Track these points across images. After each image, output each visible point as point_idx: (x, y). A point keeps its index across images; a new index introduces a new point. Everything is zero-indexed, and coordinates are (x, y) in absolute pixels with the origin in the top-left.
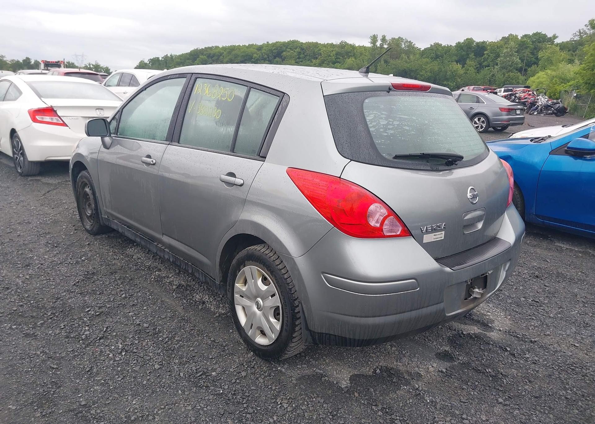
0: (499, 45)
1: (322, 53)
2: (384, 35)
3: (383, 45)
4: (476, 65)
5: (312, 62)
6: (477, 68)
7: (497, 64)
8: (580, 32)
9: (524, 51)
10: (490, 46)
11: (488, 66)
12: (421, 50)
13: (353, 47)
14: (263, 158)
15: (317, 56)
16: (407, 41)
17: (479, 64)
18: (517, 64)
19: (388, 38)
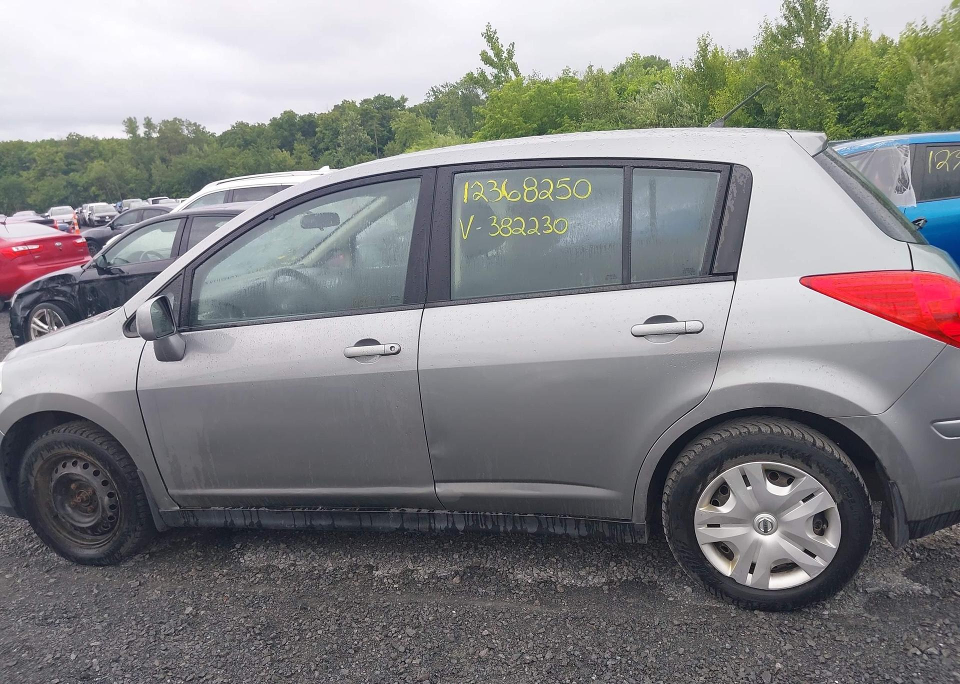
0: (333, 117)
1: (37, 158)
2: (147, 117)
3: (150, 134)
4: (309, 150)
5: (22, 176)
6: (312, 153)
7: (339, 146)
8: (433, 91)
9: (370, 123)
10: (322, 120)
11: (327, 149)
12: (217, 136)
13: (95, 142)
15: (27, 164)
16: (190, 124)
17: (313, 147)
18: (366, 142)
19: (156, 121)
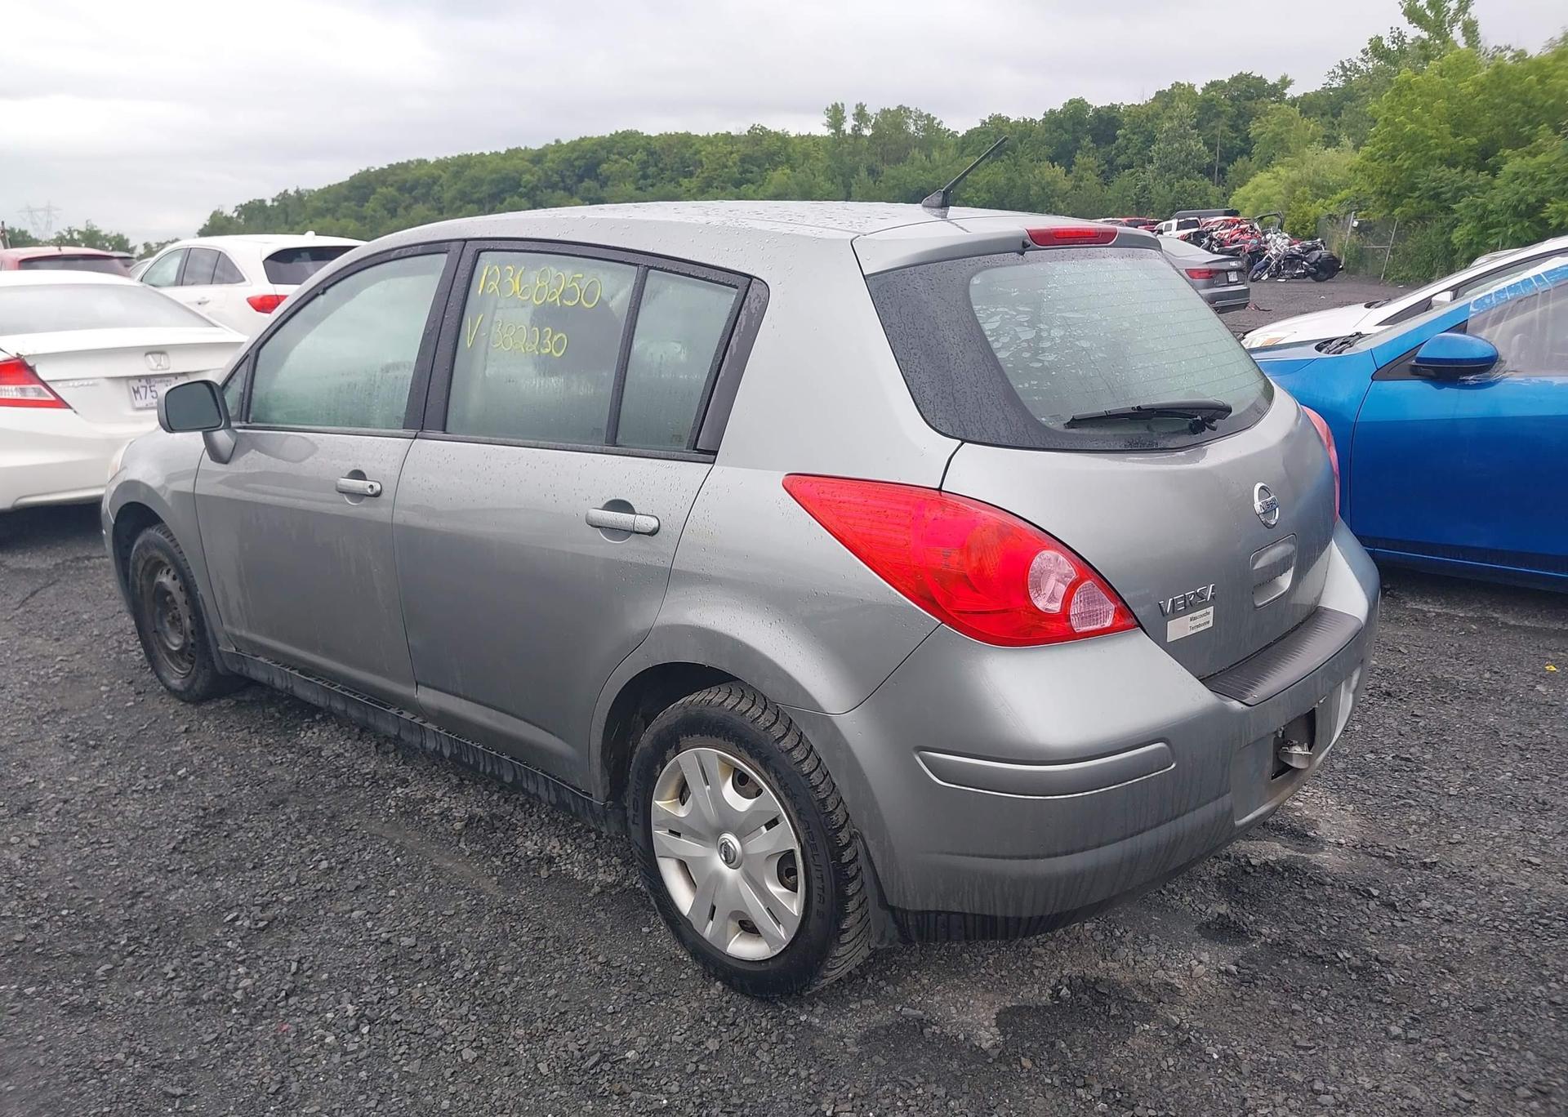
0: (1150, 113)
1: (704, 159)
2: (861, 104)
3: (859, 130)
4: (1099, 166)
5: (681, 185)
6: (1103, 172)
7: (1151, 161)
8: (1343, 67)
9: (1212, 124)
10: (1129, 116)
11: (1130, 166)
12: (959, 136)
13: (783, 139)
14: (709, 454)
15: (691, 168)
16: (921, 116)
17: (1107, 162)
18: (1200, 157)
19: (872, 110)
